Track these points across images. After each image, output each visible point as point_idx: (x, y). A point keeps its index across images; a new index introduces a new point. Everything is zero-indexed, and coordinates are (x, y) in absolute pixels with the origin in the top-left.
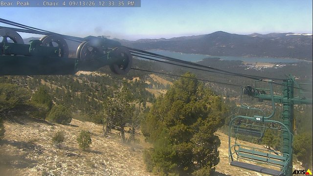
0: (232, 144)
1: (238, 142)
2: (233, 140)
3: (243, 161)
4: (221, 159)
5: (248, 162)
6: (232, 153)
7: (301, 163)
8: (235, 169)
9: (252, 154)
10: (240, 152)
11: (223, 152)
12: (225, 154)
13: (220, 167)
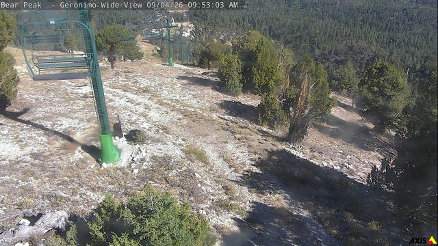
0: (29, 58)
1: (36, 53)
2: (29, 53)
3: (47, 72)
4: (21, 77)
5: (51, 72)
6: (32, 66)
7: (107, 59)
8: (40, 83)
9: (54, 63)
10: (40, 63)
11: (21, 69)
12: (24, 71)
13: (22, 87)
